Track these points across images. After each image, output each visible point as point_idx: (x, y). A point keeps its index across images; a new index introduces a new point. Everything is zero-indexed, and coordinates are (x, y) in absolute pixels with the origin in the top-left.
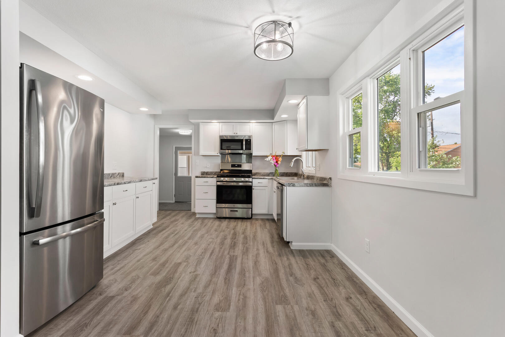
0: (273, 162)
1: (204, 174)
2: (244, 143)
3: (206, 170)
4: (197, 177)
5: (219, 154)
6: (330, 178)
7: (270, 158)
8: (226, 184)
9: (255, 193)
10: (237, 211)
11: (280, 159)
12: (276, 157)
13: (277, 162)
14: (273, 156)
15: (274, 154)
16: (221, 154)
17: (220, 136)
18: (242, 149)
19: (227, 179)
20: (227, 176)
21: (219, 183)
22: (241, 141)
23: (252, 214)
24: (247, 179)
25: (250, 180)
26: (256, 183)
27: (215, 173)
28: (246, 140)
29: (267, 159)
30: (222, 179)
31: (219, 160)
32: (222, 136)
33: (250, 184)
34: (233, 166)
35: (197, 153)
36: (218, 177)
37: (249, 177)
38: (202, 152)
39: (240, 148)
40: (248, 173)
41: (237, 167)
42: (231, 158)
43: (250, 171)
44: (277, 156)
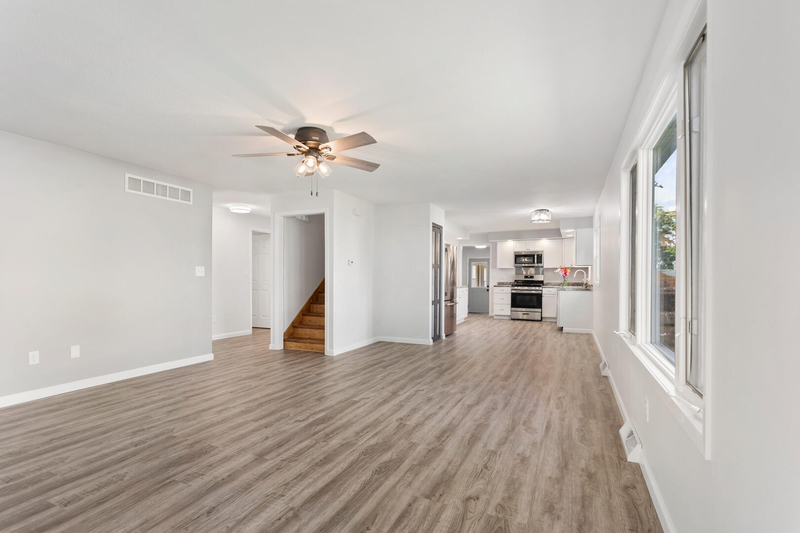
0: (562, 273)
1: (500, 284)
2: (536, 257)
3: (502, 281)
4: (495, 286)
5: (513, 267)
6: (592, 285)
7: (559, 270)
8: (520, 292)
9: (544, 299)
10: (528, 314)
11: (569, 271)
12: (565, 270)
13: (565, 273)
14: (562, 269)
15: (563, 267)
16: (516, 267)
17: (515, 252)
18: (534, 263)
19: (520, 288)
20: (520, 286)
21: (513, 291)
22: (533, 256)
23: (542, 318)
24: (537, 288)
25: (541, 288)
26: (545, 291)
27: (510, 283)
28: (538, 255)
29: (556, 271)
30: (516, 288)
31: (513, 273)
32: (517, 252)
33: (540, 292)
34: (526, 277)
35: (495, 267)
36: (512, 286)
37: (540, 286)
38: (499, 266)
39: (532, 262)
40: (540, 283)
41: (529, 278)
42: (525, 270)
43: (542, 282)
44: (565, 268)
